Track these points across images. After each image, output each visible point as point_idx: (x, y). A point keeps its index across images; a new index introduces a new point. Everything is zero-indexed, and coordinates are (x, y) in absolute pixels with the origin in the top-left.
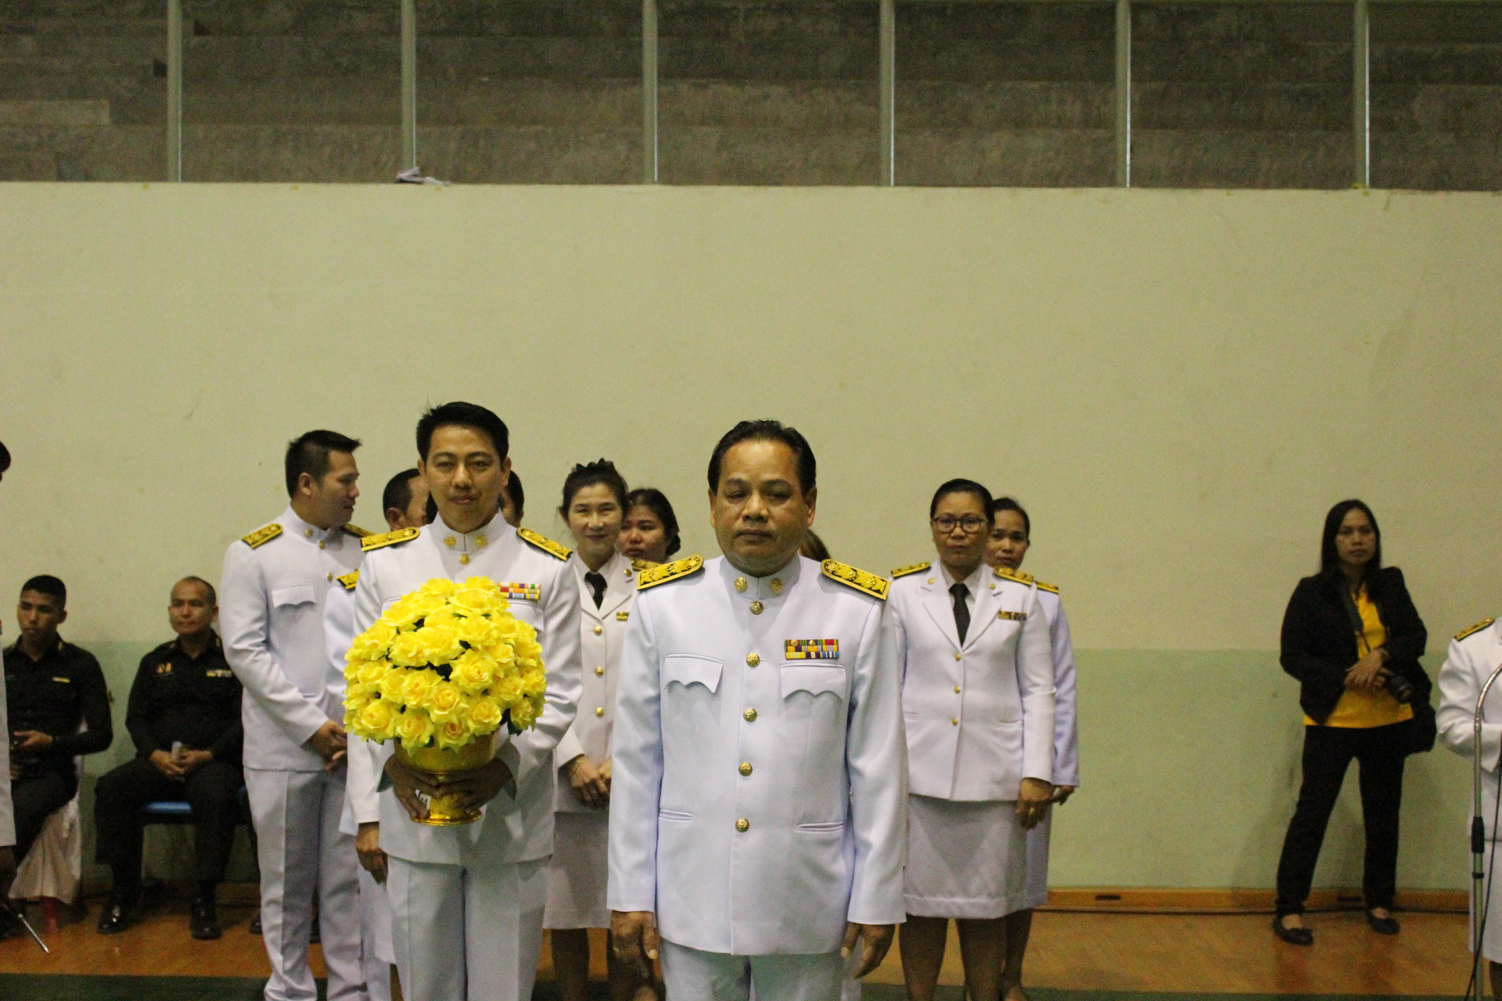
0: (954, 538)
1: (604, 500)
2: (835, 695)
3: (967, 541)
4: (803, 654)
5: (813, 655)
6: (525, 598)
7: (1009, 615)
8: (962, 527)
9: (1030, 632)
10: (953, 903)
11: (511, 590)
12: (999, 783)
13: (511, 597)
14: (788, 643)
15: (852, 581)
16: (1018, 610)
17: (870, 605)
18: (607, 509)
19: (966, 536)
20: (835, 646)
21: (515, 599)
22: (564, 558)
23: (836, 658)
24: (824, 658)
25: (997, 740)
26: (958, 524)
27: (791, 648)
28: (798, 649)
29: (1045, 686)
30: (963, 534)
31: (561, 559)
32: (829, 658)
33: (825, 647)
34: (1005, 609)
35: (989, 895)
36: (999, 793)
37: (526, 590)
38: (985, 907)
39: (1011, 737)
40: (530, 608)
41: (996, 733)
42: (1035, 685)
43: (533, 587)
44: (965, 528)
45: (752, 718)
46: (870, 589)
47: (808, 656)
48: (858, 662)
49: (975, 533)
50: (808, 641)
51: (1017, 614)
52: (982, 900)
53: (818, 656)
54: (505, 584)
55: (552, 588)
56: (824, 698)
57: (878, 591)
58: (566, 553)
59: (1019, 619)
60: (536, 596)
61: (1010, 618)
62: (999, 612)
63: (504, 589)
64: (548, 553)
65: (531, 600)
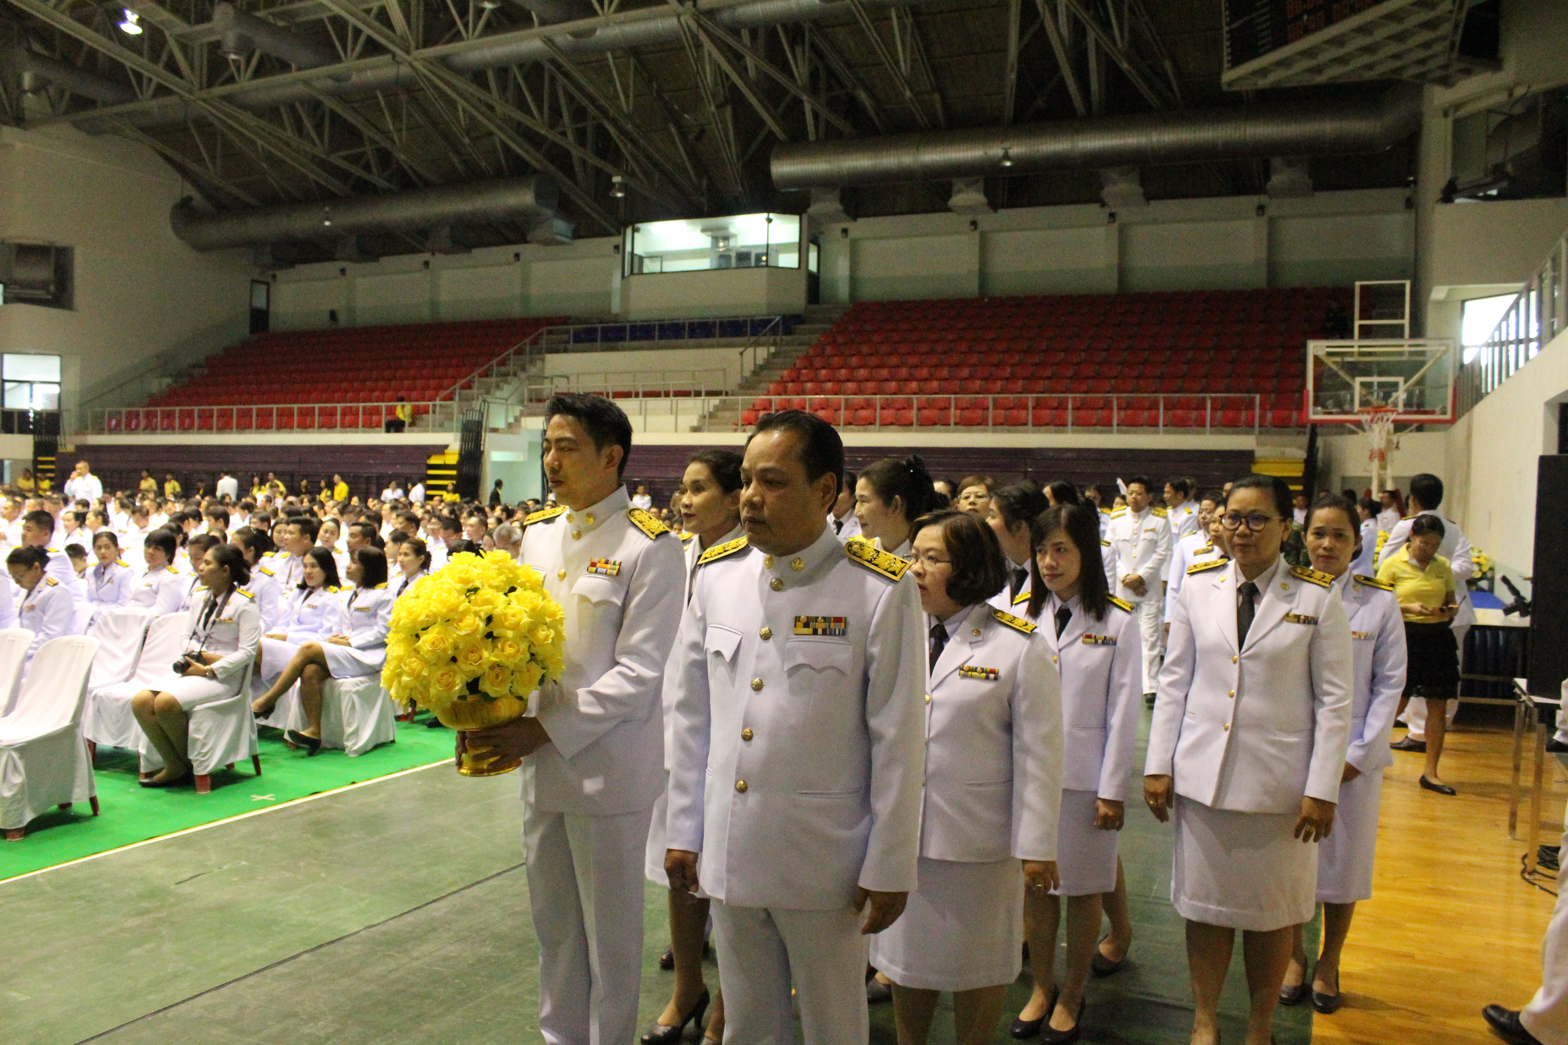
2: (840, 671)
3: (1252, 540)
6: (605, 574)
7: (1297, 619)
8: (1247, 524)
9: (1324, 637)
11: (598, 565)
12: (1270, 795)
13: (596, 572)
15: (870, 562)
16: (1310, 614)
17: (884, 586)
19: (1252, 534)
20: (843, 625)
21: (600, 573)
22: (653, 537)
24: (830, 634)
25: (1272, 750)
26: (1243, 520)
27: (800, 624)
28: (806, 625)
30: (1248, 531)
31: (647, 536)
32: (835, 634)
33: (832, 624)
34: (1295, 612)
37: (609, 566)
39: (1289, 748)
40: (610, 583)
41: (1271, 743)
42: (1328, 694)
43: (614, 564)
44: (1252, 526)
45: (758, 688)
46: (886, 570)
47: (815, 632)
48: (869, 640)
50: (817, 618)
51: (1306, 618)
53: (824, 632)
54: (595, 559)
57: (894, 573)
58: (657, 532)
59: (1309, 623)
60: (615, 572)
61: (1298, 622)
62: (1287, 615)
63: (593, 565)
64: (643, 532)
65: (611, 575)
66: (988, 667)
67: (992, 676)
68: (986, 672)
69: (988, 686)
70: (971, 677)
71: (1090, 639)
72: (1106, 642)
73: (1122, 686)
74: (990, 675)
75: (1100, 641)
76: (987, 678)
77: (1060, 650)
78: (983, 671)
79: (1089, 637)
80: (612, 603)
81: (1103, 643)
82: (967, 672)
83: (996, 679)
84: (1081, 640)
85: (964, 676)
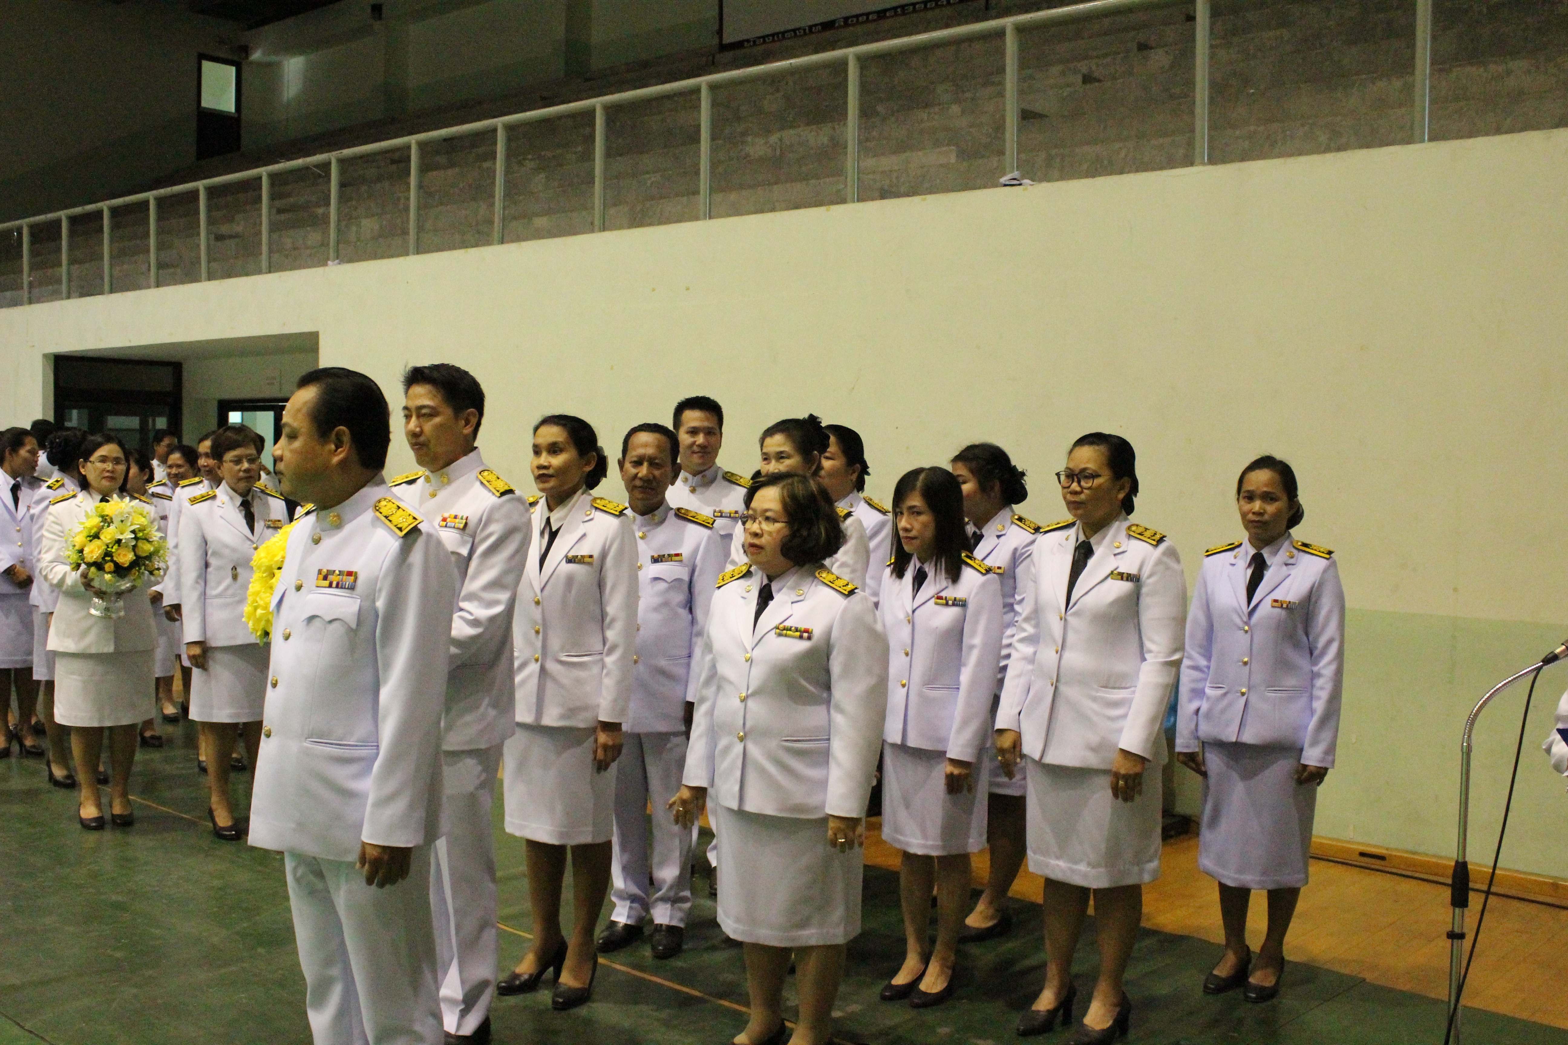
0: (1071, 493)
1: (782, 449)
2: (346, 623)
3: (1083, 496)
4: (327, 583)
5: (334, 585)
6: (454, 527)
7: (1122, 576)
8: (1079, 482)
9: (1148, 595)
10: (1058, 865)
11: (448, 520)
12: (1094, 749)
13: (446, 526)
14: (320, 572)
15: (387, 518)
16: (1133, 571)
17: (394, 541)
18: (782, 458)
19: (1081, 492)
20: (354, 579)
21: (450, 527)
22: (498, 494)
23: (352, 588)
24: (342, 588)
25: (1095, 706)
26: (1076, 479)
27: (321, 577)
28: (326, 577)
29: (1159, 652)
30: (1079, 489)
31: (493, 494)
32: (345, 588)
33: (346, 577)
34: (1121, 570)
35: (1089, 864)
36: (1092, 761)
37: (457, 520)
38: (1085, 876)
39: (1115, 704)
40: (458, 535)
41: (1095, 699)
42: (1150, 651)
43: (462, 518)
44: (1082, 483)
45: (287, 637)
47: (331, 585)
49: (1089, 488)
50: (334, 571)
51: (1129, 575)
52: (1082, 867)
53: (338, 586)
54: (446, 515)
55: (481, 520)
56: (336, 625)
58: (502, 490)
59: (1132, 580)
60: (462, 526)
61: (1122, 579)
62: (1112, 572)
63: (444, 520)
64: (490, 491)
65: (458, 528)
66: (802, 626)
67: (806, 635)
68: (800, 631)
69: (804, 645)
70: (786, 636)
71: (942, 601)
72: (956, 603)
73: (972, 647)
74: (805, 634)
75: (950, 602)
76: (801, 637)
77: (914, 611)
78: (797, 630)
79: (939, 598)
80: (458, 554)
81: (953, 605)
82: (782, 631)
83: (809, 638)
84: (933, 600)
85: (780, 635)
